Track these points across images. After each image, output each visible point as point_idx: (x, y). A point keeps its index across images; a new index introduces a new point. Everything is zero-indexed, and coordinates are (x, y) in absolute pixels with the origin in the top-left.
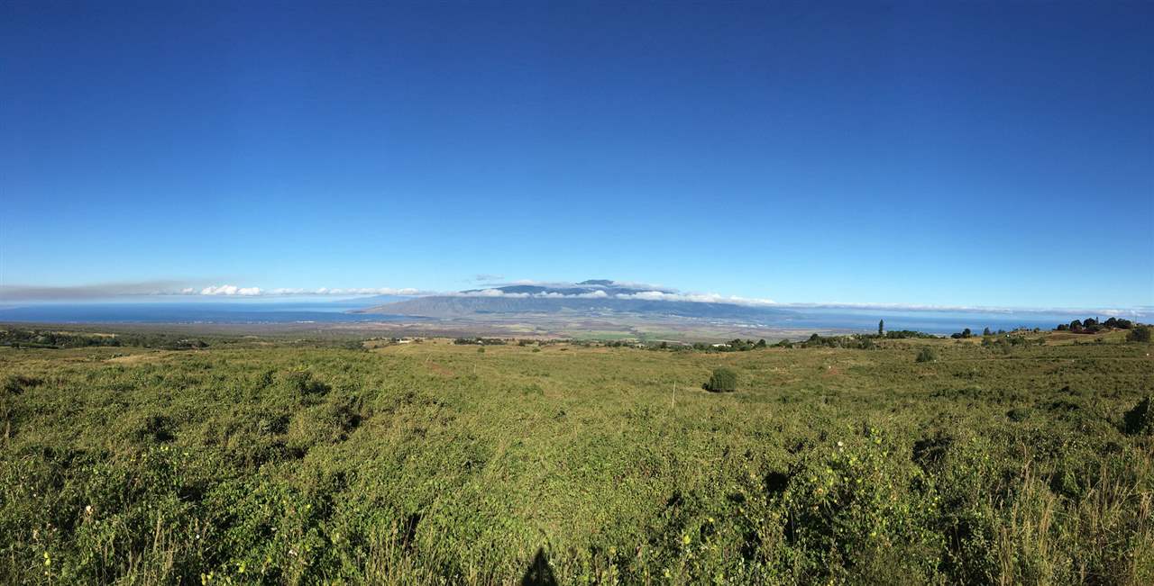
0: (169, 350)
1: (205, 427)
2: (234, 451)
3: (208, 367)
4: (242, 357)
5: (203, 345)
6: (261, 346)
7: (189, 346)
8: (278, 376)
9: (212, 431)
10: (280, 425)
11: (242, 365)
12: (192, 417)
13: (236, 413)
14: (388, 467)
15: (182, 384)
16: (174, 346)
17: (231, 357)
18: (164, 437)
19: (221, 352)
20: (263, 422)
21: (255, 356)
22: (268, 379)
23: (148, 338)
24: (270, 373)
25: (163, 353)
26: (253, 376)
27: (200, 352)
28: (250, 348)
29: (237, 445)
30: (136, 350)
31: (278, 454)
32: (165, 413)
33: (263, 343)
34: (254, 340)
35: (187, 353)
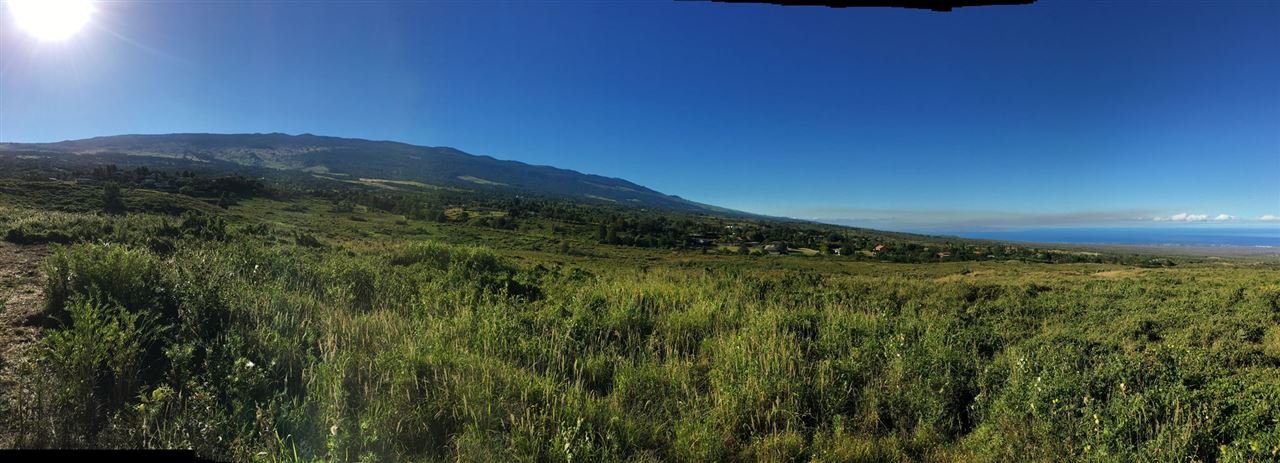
0: (1142, 267)
1: (1188, 332)
2: (1219, 354)
3: (1178, 283)
4: (1208, 275)
5: (1171, 265)
6: (1223, 266)
7: (1158, 265)
8: (1248, 293)
9: (1195, 336)
10: (1256, 336)
11: (1209, 282)
12: (1176, 324)
13: (1215, 323)
15: (1163, 297)
16: (1146, 264)
17: (1199, 275)
18: (1154, 338)
19: (1189, 271)
20: (1241, 332)
21: (1219, 275)
22: (1239, 295)
23: (1125, 257)
24: (1242, 290)
25: (1138, 270)
26: (1225, 292)
27: (1170, 271)
28: (1214, 267)
29: (1222, 349)
30: (1115, 266)
31: (1259, 361)
32: (1153, 318)
33: (1225, 264)
34: (1217, 260)
35: (1157, 270)
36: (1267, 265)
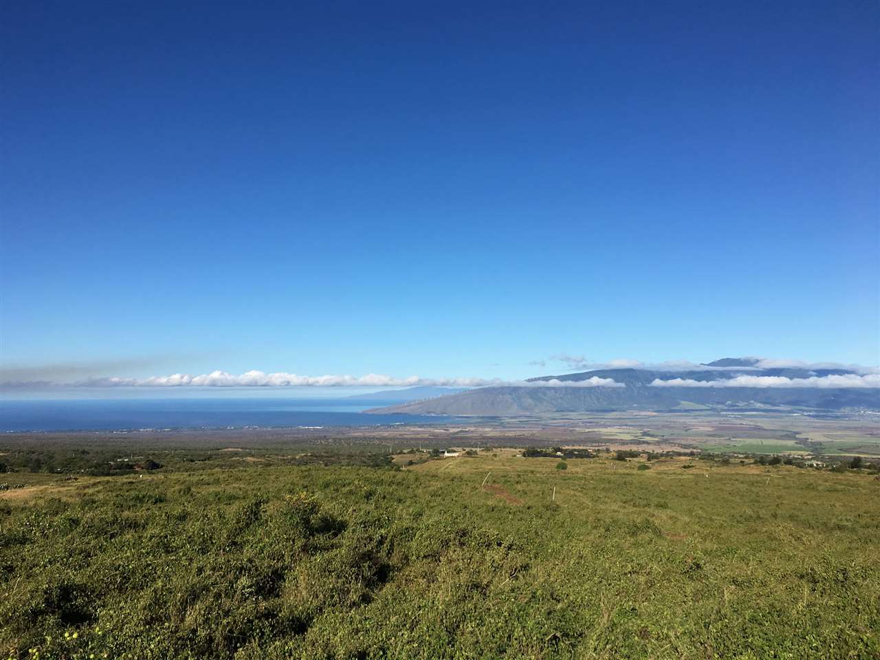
0: (93, 475)
1: (146, 597)
2: (194, 631)
3: (160, 500)
4: (217, 481)
5: (153, 466)
6: (247, 464)
7: (129, 468)
8: (270, 509)
9: (158, 602)
10: (270, 585)
11: (217, 494)
12: (126, 584)
13: (200, 570)
14: (433, 642)
15: (108, 531)
16: (103, 467)
17: (200, 483)
18: (77, 618)
19: (184, 476)
20: (244, 581)
21: (238, 479)
22: (254, 515)
23: (57, 456)
24: (258, 504)
25: (84, 480)
26: (232, 510)
27: (148, 478)
28: (231, 466)
29: (200, 620)
30: (35, 477)
31: (267, 631)
32: (78, 578)
33: (249, 459)
34: (236, 454)
35: (124, 479)
36: (316, 457)
